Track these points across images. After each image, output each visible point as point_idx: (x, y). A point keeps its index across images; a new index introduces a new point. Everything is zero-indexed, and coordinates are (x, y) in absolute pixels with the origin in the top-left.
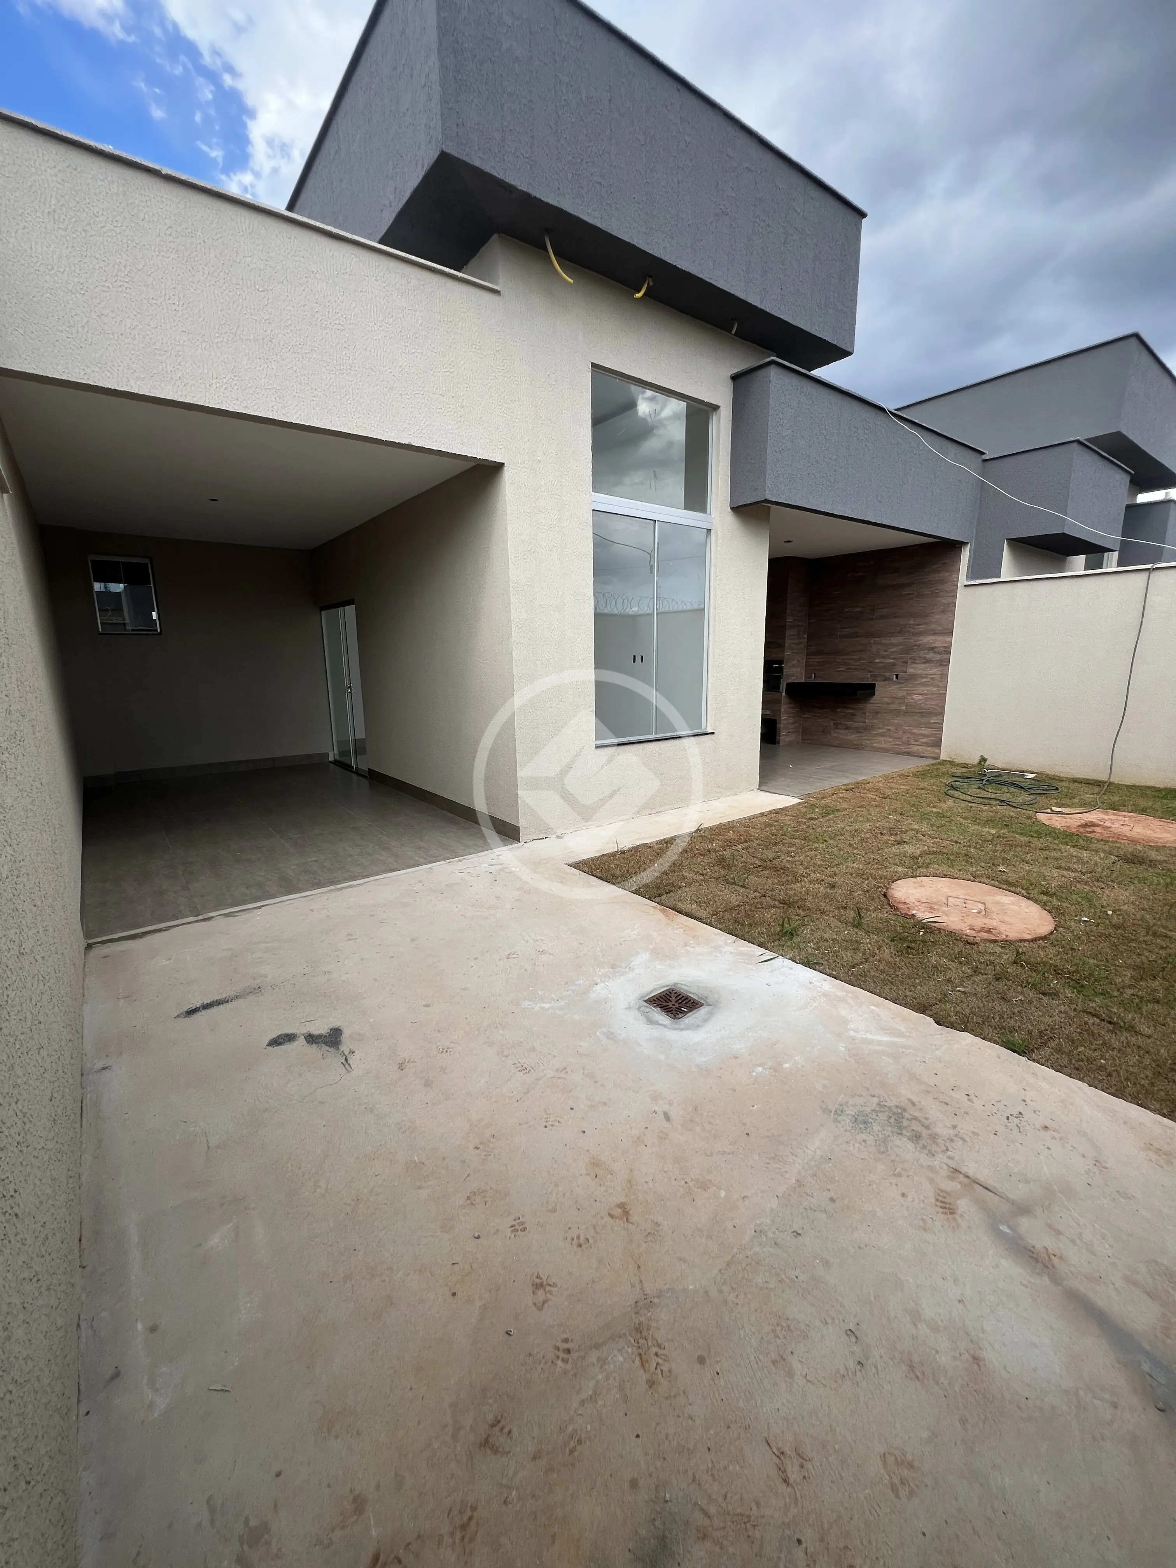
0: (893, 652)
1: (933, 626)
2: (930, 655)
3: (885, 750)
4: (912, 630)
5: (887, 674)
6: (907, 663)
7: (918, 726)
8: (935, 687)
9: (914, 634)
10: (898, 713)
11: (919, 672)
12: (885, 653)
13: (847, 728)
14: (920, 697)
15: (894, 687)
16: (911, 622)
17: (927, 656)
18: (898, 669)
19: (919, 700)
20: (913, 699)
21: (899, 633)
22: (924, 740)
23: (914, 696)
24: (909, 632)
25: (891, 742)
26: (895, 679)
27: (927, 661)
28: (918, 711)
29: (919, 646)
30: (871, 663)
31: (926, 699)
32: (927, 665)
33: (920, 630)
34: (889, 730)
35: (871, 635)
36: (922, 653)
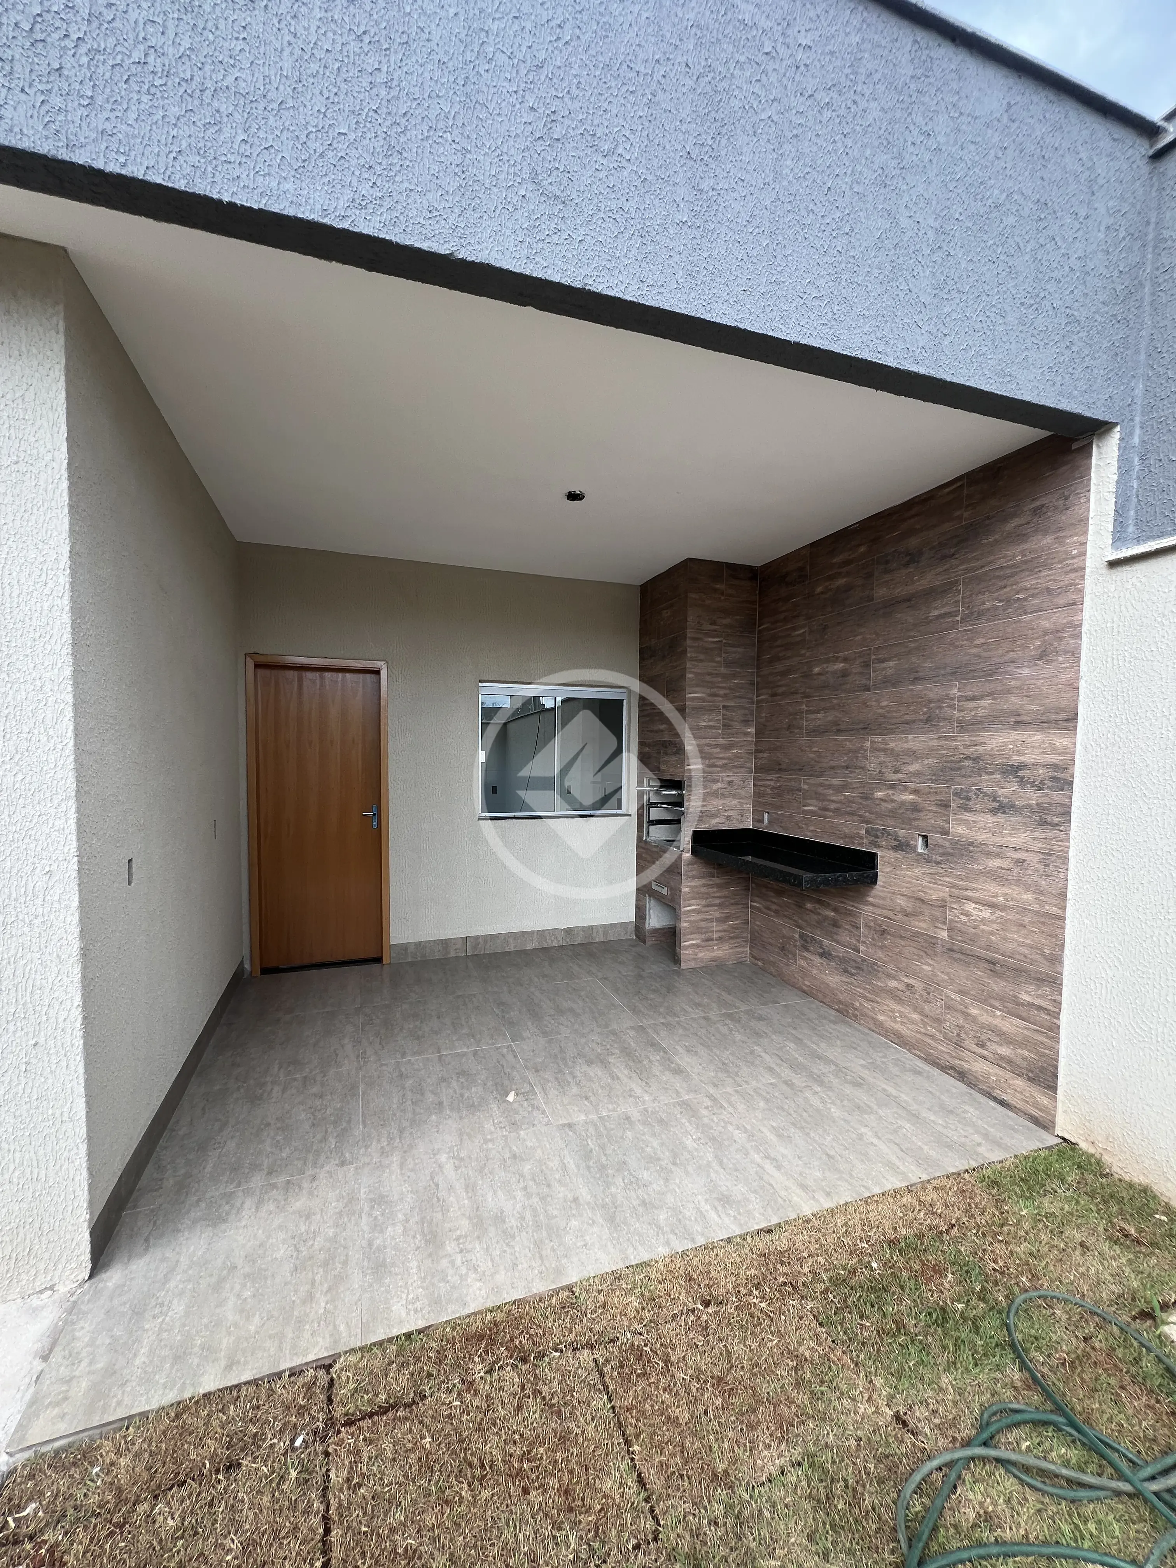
0: (913, 774)
1: (1014, 701)
2: (1009, 790)
3: (902, 1041)
4: (957, 714)
5: (901, 833)
6: (947, 806)
7: (986, 999)
8: (1027, 888)
9: (966, 726)
10: (929, 945)
11: (982, 837)
12: (896, 777)
13: (825, 955)
14: (986, 914)
15: (917, 871)
16: (955, 691)
17: (1001, 792)
18: (929, 819)
19: (983, 921)
20: (968, 915)
21: (927, 721)
22: (1004, 1051)
23: (970, 907)
24: (949, 720)
25: (913, 1022)
26: (920, 849)
27: (1001, 808)
28: (983, 953)
29: (976, 759)
30: (867, 798)
31: (1004, 923)
32: (1001, 818)
33: (981, 713)
34: (909, 986)
35: (867, 728)
36: (986, 782)
